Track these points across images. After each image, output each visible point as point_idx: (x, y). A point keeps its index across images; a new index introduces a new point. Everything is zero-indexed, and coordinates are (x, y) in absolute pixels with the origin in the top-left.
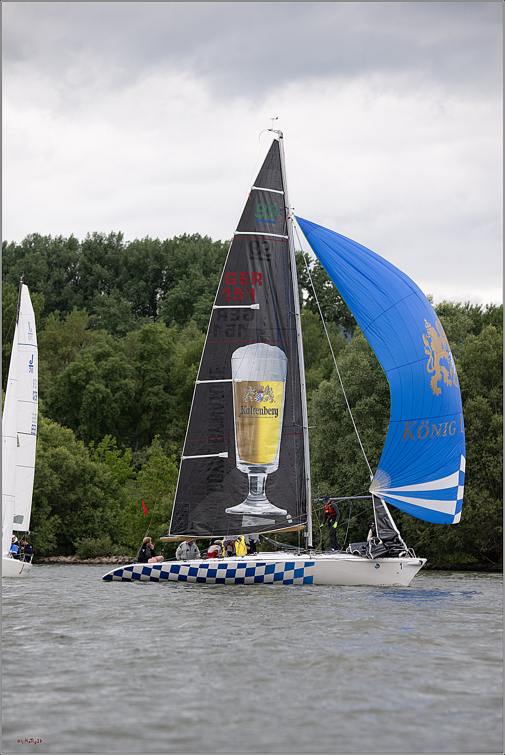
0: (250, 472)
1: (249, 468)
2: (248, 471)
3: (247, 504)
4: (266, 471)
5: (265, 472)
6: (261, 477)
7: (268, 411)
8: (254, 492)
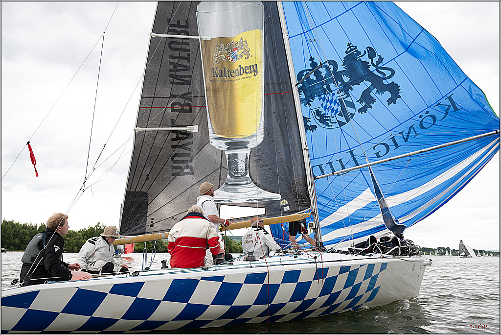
0: (228, 149)
1: (225, 143)
2: (225, 147)
3: (226, 190)
4: (248, 145)
5: (247, 147)
6: (242, 153)
7: (244, 70)
8: (235, 173)
